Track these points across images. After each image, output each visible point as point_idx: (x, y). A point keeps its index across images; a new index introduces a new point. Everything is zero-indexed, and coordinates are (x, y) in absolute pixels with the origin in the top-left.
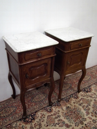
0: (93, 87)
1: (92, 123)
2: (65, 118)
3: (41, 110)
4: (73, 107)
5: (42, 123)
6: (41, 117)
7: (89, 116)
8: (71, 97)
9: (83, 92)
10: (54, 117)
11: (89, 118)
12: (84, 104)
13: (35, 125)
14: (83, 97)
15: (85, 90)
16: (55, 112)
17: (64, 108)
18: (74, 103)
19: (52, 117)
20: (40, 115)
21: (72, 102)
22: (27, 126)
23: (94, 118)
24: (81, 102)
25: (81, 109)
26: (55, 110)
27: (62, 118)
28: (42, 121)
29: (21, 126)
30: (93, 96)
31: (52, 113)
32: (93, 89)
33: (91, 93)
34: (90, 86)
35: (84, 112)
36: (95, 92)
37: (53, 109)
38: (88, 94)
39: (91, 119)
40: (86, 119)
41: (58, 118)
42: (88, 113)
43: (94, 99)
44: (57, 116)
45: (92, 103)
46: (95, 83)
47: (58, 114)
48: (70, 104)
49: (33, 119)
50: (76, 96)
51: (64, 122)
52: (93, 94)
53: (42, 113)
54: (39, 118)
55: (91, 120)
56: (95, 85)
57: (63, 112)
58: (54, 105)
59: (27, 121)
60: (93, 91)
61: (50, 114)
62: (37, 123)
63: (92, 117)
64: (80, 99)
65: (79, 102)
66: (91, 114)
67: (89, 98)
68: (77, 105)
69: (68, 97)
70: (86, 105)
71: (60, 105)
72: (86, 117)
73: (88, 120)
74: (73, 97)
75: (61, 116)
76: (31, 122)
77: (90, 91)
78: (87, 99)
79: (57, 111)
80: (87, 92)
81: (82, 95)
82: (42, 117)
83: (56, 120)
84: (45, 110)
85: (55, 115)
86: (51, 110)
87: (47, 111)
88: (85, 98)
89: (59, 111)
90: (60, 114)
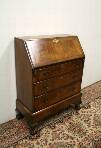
0: (91, 103)
1: (94, 133)
2: (69, 132)
3: (45, 128)
4: (75, 123)
5: (47, 138)
6: (45, 134)
7: (90, 128)
8: (72, 114)
9: (83, 109)
10: (58, 132)
11: (90, 130)
12: (85, 119)
13: (40, 140)
14: (83, 113)
15: (84, 107)
16: (58, 128)
17: (67, 124)
18: (76, 119)
19: (56, 132)
20: (45, 132)
21: (74, 118)
22: (33, 142)
23: (95, 129)
24: (82, 117)
25: (82, 123)
26: (59, 127)
27: (66, 132)
28: (48, 137)
29: (28, 143)
30: (93, 112)
31: (56, 130)
32: (92, 105)
33: (90, 109)
34: (89, 103)
35: (86, 125)
36: (94, 108)
37: (56, 126)
38: (87, 110)
39: (93, 130)
40: (88, 131)
41: (63, 133)
42: (89, 126)
43: (94, 114)
44: (61, 131)
45: (92, 117)
46: (93, 100)
47: (61, 130)
48: (73, 121)
49: (38, 136)
50: (76, 113)
51: (68, 136)
52: (92, 110)
53: (46, 130)
54: (44, 134)
55: (93, 132)
56: (93, 102)
57: (66, 127)
58: (57, 123)
59: (33, 138)
60: (92, 107)
61: (54, 130)
62: (42, 139)
63: (93, 129)
64: (81, 115)
65: (80, 117)
66: (92, 126)
67: (89, 114)
68: (79, 120)
69: (69, 115)
70: (87, 119)
71: (63, 122)
72: (88, 129)
73: (90, 132)
74: (74, 114)
75: (65, 131)
76: (37, 138)
77: (89, 108)
78: (87, 114)
79: (60, 127)
80: (87, 108)
81: (82, 112)
82: (47, 133)
83: (61, 135)
84: (49, 127)
85: (58, 130)
86: (54, 127)
87: (51, 128)
88: (85, 113)
89: (62, 127)
90: (64, 129)
